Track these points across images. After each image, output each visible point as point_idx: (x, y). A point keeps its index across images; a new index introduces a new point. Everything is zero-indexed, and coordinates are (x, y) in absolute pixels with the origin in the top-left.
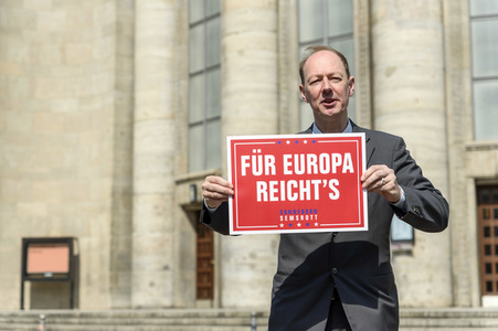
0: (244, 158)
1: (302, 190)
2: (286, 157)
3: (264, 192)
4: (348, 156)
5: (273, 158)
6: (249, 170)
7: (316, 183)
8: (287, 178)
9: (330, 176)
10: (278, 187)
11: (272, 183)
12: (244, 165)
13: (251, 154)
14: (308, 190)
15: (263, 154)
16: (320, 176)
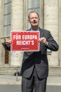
0: (14, 36)
1: (26, 43)
2: (23, 36)
3: (18, 43)
4: (36, 36)
5: (20, 36)
6: (15, 38)
7: (29, 41)
8: (23, 40)
9: (32, 40)
10: (21, 42)
11: (20, 41)
12: (14, 37)
13: (16, 35)
14: (27, 43)
15: (18, 35)
16: (30, 40)
